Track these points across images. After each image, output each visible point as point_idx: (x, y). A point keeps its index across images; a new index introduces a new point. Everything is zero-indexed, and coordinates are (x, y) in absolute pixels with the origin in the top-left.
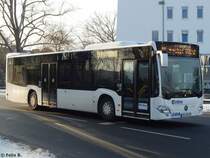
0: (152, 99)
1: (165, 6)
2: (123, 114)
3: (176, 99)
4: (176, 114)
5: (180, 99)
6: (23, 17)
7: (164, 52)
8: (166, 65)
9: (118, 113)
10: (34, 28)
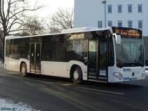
0: (109, 67)
1: (107, 4)
2: (88, 78)
3: (126, 68)
4: (126, 79)
5: (129, 68)
6: (8, 11)
7: (117, 34)
8: (120, 43)
9: (85, 78)
10: (17, 19)
